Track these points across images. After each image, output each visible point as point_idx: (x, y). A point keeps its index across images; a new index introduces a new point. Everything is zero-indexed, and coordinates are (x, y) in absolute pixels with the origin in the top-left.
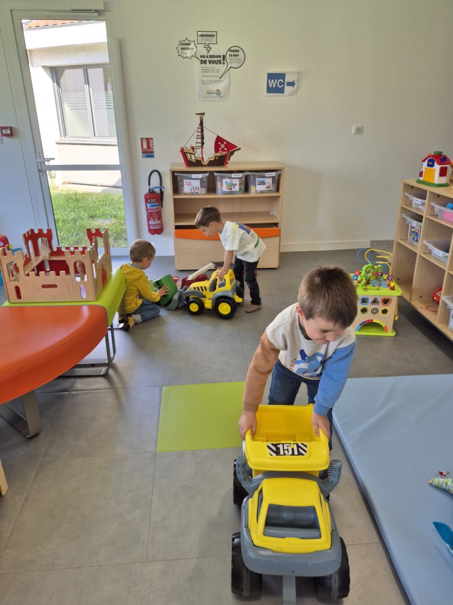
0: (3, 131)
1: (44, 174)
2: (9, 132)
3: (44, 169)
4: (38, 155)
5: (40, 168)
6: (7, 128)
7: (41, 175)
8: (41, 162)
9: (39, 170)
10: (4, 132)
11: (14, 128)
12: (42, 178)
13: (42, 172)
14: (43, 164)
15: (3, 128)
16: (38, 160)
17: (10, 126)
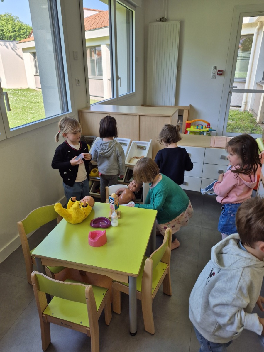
0: (219, 72)
1: (231, 94)
2: (221, 73)
3: (232, 91)
4: (231, 84)
5: (230, 91)
7: (229, 94)
9: (229, 91)
10: (219, 73)
12: (229, 96)
13: (230, 92)
14: (232, 89)
15: (219, 71)
16: (230, 87)
17: (222, 70)
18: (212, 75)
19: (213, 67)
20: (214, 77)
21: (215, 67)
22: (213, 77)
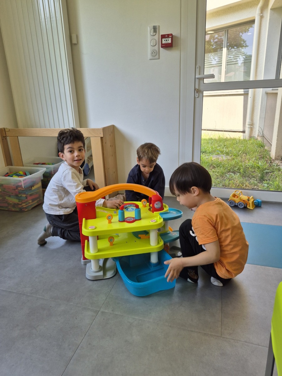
0: (163, 40)
1: (201, 95)
2: (170, 41)
3: (202, 88)
4: (197, 70)
5: (197, 87)
6: (168, 36)
7: (196, 96)
8: (199, 79)
10: (164, 42)
11: (176, 37)
12: (197, 100)
13: (198, 92)
14: (201, 82)
15: (163, 36)
16: (197, 77)
17: (171, 35)
18: (149, 49)
19: (149, 30)
20: (156, 55)
21: (155, 29)
22: (154, 54)
